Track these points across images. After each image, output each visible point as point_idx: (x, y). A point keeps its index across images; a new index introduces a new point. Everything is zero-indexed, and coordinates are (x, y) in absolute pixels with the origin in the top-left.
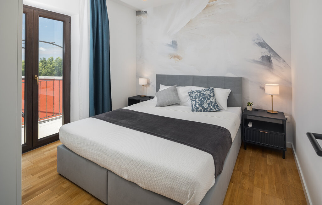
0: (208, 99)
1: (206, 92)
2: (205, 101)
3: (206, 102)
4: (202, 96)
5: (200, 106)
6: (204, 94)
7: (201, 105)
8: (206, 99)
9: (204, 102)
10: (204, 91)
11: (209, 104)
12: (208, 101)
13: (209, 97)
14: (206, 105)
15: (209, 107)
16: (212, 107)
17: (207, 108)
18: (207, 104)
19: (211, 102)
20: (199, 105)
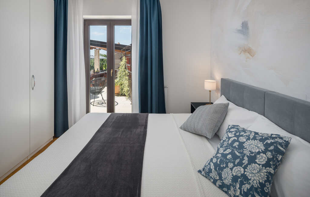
0: (240, 164)
1: (253, 142)
2: (231, 165)
3: (231, 169)
4: (235, 147)
5: (215, 169)
6: (241, 146)
7: (219, 168)
8: (237, 161)
9: (227, 166)
10: (249, 139)
11: (235, 179)
12: (238, 171)
13: (246, 161)
14: (227, 176)
15: (234, 186)
16: (241, 193)
17: (228, 187)
18: (230, 177)
19: (244, 176)
20: (216, 165)
